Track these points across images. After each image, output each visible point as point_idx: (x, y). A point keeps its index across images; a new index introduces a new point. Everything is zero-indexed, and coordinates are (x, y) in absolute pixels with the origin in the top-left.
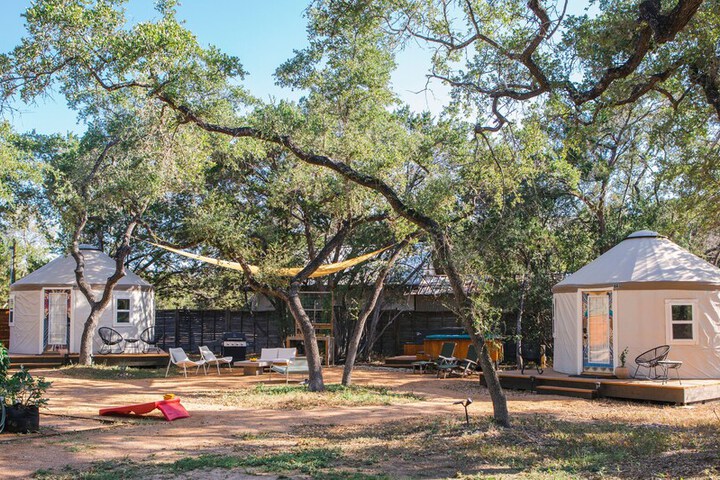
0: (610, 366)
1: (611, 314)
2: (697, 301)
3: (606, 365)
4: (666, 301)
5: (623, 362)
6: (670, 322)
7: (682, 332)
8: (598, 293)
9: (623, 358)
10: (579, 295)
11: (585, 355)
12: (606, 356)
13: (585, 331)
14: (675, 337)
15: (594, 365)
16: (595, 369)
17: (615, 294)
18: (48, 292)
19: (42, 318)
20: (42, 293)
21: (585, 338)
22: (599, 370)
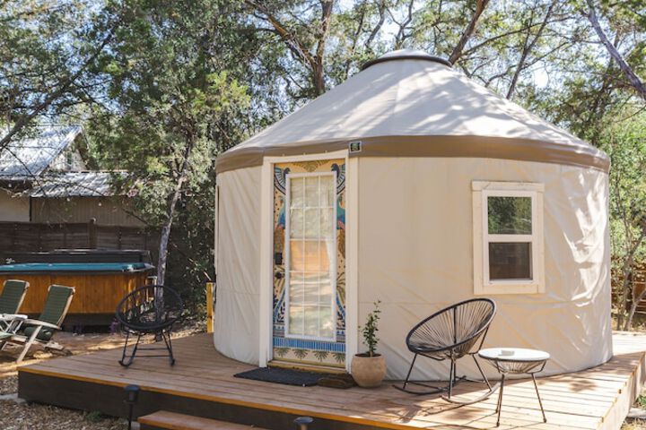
0: (339, 348)
1: (341, 218)
2: (541, 186)
3: (329, 346)
4: (476, 185)
5: (372, 342)
6: (483, 237)
7: (509, 263)
8: (310, 166)
9: (370, 332)
10: (265, 171)
11: (277, 319)
12: (330, 324)
13: (278, 259)
14: (492, 277)
15: (300, 342)
16: (301, 353)
17: (353, 167)
21: (279, 276)
22: (311, 357)
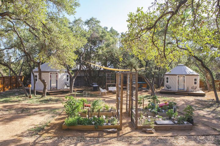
0: (184, 89)
1: (184, 80)
4: (193, 78)
7: (195, 83)
8: (181, 76)
10: (177, 76)
11: (178, 87)
17: (185, 76)
18: (51, 73)
19: (50, 80)
20: (49, 73)
21: (178, 84)
22: (181, 90)
